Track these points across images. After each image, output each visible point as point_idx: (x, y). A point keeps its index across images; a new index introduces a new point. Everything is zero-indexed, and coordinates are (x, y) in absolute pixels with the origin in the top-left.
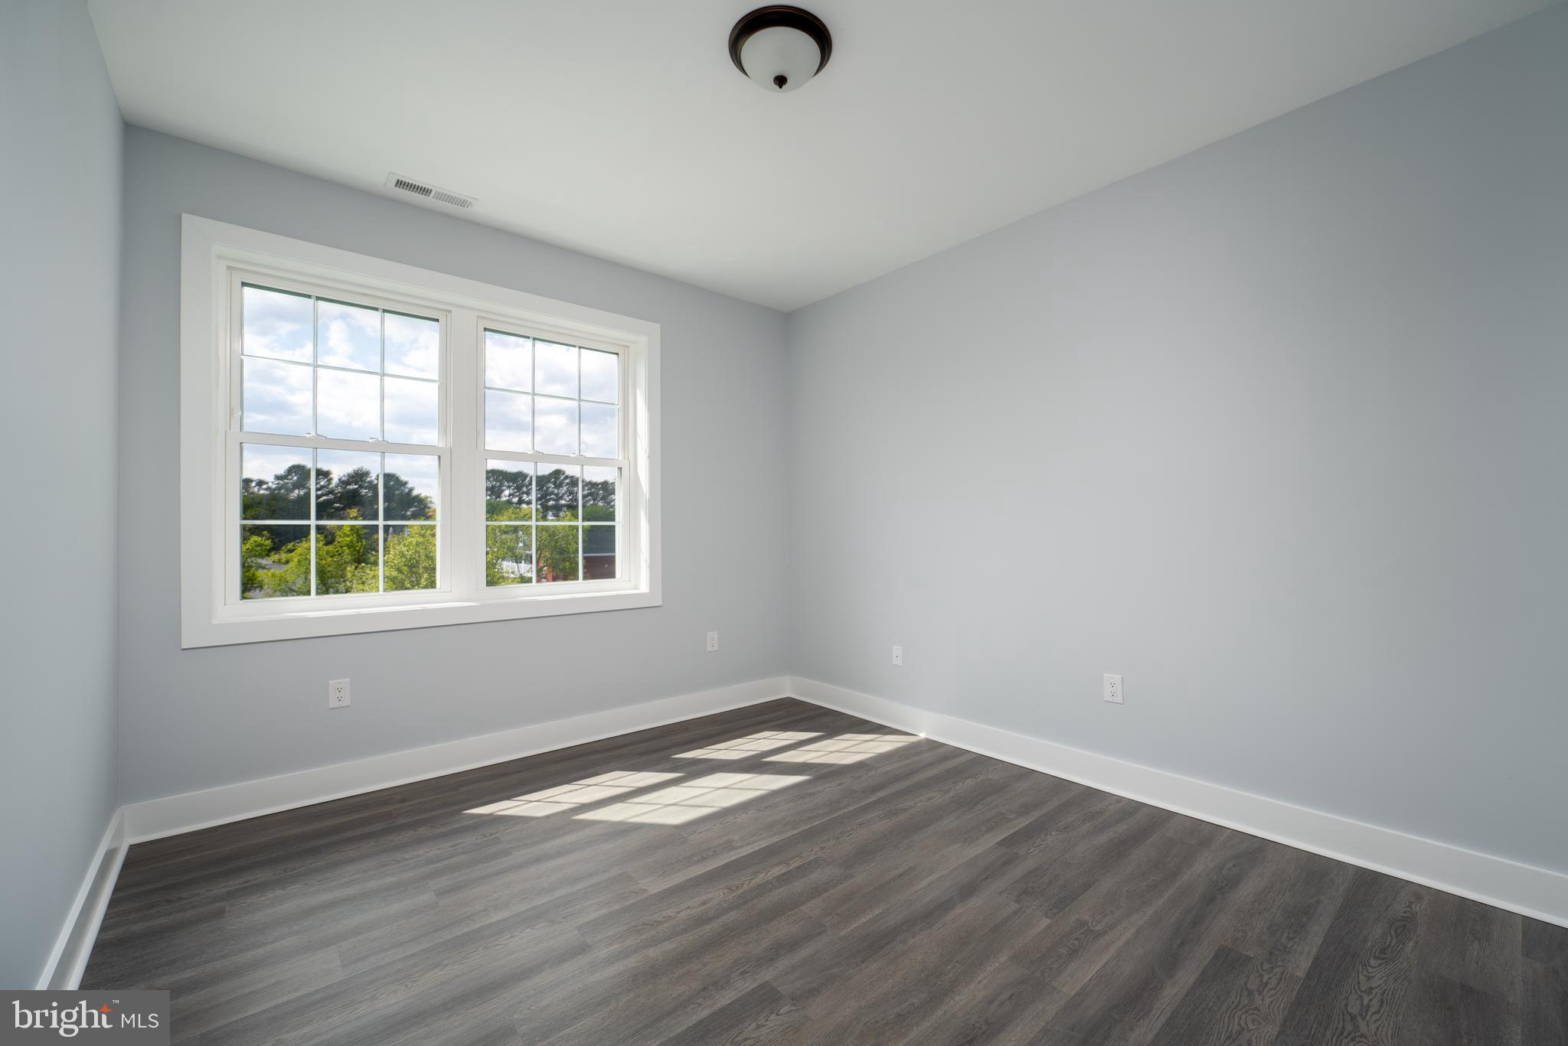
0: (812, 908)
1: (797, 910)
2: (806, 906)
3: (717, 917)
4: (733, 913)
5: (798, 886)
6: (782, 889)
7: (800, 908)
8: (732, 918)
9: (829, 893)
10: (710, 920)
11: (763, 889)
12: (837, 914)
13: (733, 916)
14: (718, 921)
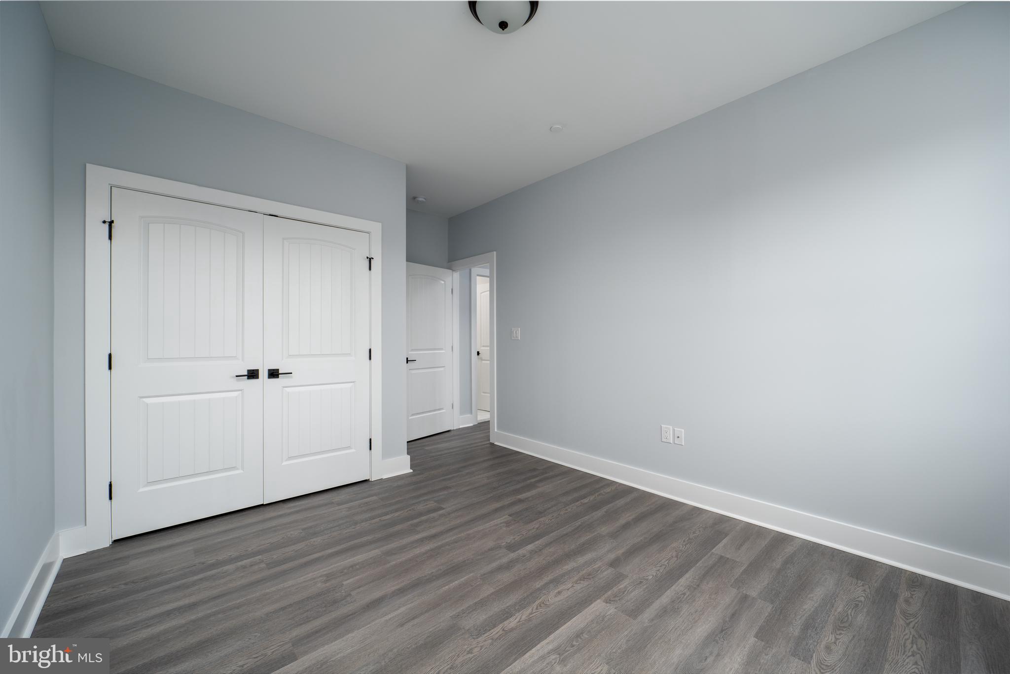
0: (488, 590)
1: (497, 589)
2: (491, 592)
3: (547, 584)
4: (538, 586)
5: (496, 608)
6: (508, 605)
7: (495, 590)
8: (538, 583)
9: (475, 601)
10: (551, 581)
11: (521, 605)
12: (472, 586)
13: (538, 584)
14: (546, 581)
